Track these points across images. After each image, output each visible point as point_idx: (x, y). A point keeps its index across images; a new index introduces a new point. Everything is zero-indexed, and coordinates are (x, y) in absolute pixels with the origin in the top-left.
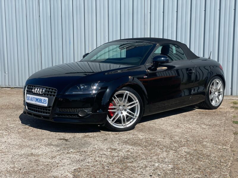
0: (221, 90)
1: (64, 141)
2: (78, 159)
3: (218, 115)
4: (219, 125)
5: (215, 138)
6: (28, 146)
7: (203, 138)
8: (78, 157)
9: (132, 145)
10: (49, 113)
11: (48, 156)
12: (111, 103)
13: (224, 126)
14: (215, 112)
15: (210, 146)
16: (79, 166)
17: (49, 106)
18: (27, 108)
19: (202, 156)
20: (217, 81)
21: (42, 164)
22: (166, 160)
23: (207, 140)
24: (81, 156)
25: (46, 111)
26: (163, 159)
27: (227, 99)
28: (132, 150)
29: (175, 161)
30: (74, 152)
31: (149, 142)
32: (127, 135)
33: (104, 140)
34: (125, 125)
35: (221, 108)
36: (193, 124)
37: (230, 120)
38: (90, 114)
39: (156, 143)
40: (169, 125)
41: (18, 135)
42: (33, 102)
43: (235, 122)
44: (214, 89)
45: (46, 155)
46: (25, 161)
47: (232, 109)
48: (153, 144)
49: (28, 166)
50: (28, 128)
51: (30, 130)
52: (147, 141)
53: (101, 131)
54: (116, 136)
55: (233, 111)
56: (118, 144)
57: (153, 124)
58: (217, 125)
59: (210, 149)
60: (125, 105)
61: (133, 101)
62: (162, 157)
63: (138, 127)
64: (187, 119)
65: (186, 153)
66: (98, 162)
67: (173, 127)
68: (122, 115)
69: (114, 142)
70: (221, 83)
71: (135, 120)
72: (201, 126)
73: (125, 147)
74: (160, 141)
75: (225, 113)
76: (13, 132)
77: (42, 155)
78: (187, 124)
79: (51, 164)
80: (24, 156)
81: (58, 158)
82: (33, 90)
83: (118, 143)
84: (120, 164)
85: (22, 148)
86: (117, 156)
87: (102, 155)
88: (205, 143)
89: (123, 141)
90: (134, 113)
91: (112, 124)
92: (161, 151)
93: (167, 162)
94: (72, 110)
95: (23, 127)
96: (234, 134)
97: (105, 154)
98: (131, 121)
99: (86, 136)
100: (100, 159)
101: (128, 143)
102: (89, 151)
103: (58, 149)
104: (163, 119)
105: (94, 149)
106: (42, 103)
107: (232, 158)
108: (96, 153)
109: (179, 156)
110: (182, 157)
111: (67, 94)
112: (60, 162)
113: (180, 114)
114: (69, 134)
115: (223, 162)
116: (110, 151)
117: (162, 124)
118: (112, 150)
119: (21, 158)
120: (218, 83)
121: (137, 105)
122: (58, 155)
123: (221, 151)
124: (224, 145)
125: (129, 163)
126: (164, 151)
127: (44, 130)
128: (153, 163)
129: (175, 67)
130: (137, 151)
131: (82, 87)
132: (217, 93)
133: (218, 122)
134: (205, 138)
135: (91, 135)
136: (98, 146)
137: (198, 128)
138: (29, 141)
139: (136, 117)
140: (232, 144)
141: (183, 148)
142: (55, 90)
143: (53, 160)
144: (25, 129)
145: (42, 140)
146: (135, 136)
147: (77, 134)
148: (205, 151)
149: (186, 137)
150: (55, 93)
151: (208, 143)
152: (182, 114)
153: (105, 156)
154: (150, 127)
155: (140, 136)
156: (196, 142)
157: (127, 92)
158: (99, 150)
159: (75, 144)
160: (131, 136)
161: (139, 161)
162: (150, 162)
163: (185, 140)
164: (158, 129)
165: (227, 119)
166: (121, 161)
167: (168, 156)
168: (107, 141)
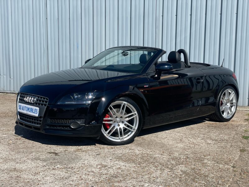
0: (234, 101)
1: (53, 155)
2: (62, 176)
3: (228, 128)
4: (227, 140)
5: (219, 155)
6: (14, 160)
7: (205, 155)
8: (63, 174)
9: (125, 162)
10: (40, 124)
11: (31, 172)
12: (108, 114)
13: (231, 142)
14: (225, 125)
15: (211, 165)
16: (61, 185)
17: (40, 117)
18: (19, 118)
19: (199, 176)
20: (229, 91)
21: (22, 181)
22: (158, 180)
23: (209, 157)
24: (67, 173)
25: (37, 122)
26: (154, 179)
27: (243, 110)
28: (124, 168)
29: (168, 181)
30: (61, 168)
31: (145, 158)
32: (123, 149)
33: (97, 155)
34: (122, 139)
35: (233, 121)
36: (199, 138)
37: (240, 135)
38: (82, 126)
39: (152, 160)
40: (172, 139)
41: (7, 147)
42: (25, 112)
43: (245, 138)
44: (226, 100)
45: (29, 170)
46: (5, 177)
47: (245, 122)
48: (148, 161)
49: (7, 183)
50: (20, 139)
51: (21, 142)
52: (143, 157)
53: (96, 144)
54: (112, 150)
55: (246, 125)
56: (111, 160)
57: (155, 137)
58: (225, 140)
59: (210, 168)
60: (123, 116)
61: (131, 112)
62: (155, 176)
63: (138, 140)
64: (193, 132)
65: (182, 172)
66: (82, 181)
67: (175, 141)
68: (118, 128)
69: (106, 158)
70: (233, 93)
71: (133, 133)
72: (206, 141)
73: (117, 163)
74: (157, 157)
75: (237, 127)
76: (3, 144)
77: (25, 170)
78: (191, 138)
79: (33, 181)
80: (6, 171)
81: (42, 175)
82: (25, 99)
83: (111, 158)
84: (107, 184)
85: (7, 162)
86: (106, 174)
87: (89, 172)
88: (206, 161)
89: (117, 156)
90: (133, 125)
91: (107, 137)
92: (156, 169)
93: (159, 182)
94: (64, 122)
95: (15, 137)
96: (241, 151)
97: (93, 172)
98: (129, 134)
99: (79, 149)
100: (86, 177)
101: (122, 159)
102: (76, 168)
103: (45, 164)
104: (167, 131)
105: (83, 166)
106: (33, 113)
107: (231, 180)
108: (84, 169)
109: (174, 175)
110: (176, 176)
111: (59, 104)
112: (42, 179)
113: (187, 127)
114: (61, 147)
115: (220, 184)
116: (99, 168)
117: (165, 138)
118: (102, 167)
119: (3, 174)
120: (230, 93)
121: (136, 117)
122: (42, 170)
123: (221, 171)
124: (226, 164)
125: (117, 182)
126: (158, 169)
127: (36, 142)
128: (142, 183)
129: (187, 75)
130: (129, 169)
131: (76, 97)
132: (229, 105)
133: (226, 137)
134: (207, 155)
135: (84, 149)
136: (88, 162)
137: (202, 144)
138: (16, 154)
139: (134, 129)
140: (235, 163)
141: (181, 166)
142: (47, 99)
143: (36, 177)
144: (17, 140)
145: (30, 154)
146: (131, 151)
147: (70, 147)
148: (204, 171)
149: (187, 153)
150: (46, 102)
151: (209, 161)
152: (189, 126)
153: (92, 173)
154: (151, 141)
155: (137, 150)
156: (196, 159)
157: (124, 102)
158: (88, 166)
159: (64, 159)
160: (127, 151)
161: (128, 180)
162: (140, 181)
163: (185, 157)
164: (158, 143)
165: (237, 134)
166: (109, 179)
167: (161, 175)
168: (99, 156)
